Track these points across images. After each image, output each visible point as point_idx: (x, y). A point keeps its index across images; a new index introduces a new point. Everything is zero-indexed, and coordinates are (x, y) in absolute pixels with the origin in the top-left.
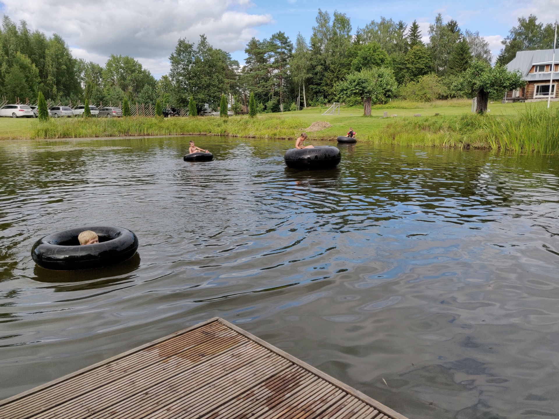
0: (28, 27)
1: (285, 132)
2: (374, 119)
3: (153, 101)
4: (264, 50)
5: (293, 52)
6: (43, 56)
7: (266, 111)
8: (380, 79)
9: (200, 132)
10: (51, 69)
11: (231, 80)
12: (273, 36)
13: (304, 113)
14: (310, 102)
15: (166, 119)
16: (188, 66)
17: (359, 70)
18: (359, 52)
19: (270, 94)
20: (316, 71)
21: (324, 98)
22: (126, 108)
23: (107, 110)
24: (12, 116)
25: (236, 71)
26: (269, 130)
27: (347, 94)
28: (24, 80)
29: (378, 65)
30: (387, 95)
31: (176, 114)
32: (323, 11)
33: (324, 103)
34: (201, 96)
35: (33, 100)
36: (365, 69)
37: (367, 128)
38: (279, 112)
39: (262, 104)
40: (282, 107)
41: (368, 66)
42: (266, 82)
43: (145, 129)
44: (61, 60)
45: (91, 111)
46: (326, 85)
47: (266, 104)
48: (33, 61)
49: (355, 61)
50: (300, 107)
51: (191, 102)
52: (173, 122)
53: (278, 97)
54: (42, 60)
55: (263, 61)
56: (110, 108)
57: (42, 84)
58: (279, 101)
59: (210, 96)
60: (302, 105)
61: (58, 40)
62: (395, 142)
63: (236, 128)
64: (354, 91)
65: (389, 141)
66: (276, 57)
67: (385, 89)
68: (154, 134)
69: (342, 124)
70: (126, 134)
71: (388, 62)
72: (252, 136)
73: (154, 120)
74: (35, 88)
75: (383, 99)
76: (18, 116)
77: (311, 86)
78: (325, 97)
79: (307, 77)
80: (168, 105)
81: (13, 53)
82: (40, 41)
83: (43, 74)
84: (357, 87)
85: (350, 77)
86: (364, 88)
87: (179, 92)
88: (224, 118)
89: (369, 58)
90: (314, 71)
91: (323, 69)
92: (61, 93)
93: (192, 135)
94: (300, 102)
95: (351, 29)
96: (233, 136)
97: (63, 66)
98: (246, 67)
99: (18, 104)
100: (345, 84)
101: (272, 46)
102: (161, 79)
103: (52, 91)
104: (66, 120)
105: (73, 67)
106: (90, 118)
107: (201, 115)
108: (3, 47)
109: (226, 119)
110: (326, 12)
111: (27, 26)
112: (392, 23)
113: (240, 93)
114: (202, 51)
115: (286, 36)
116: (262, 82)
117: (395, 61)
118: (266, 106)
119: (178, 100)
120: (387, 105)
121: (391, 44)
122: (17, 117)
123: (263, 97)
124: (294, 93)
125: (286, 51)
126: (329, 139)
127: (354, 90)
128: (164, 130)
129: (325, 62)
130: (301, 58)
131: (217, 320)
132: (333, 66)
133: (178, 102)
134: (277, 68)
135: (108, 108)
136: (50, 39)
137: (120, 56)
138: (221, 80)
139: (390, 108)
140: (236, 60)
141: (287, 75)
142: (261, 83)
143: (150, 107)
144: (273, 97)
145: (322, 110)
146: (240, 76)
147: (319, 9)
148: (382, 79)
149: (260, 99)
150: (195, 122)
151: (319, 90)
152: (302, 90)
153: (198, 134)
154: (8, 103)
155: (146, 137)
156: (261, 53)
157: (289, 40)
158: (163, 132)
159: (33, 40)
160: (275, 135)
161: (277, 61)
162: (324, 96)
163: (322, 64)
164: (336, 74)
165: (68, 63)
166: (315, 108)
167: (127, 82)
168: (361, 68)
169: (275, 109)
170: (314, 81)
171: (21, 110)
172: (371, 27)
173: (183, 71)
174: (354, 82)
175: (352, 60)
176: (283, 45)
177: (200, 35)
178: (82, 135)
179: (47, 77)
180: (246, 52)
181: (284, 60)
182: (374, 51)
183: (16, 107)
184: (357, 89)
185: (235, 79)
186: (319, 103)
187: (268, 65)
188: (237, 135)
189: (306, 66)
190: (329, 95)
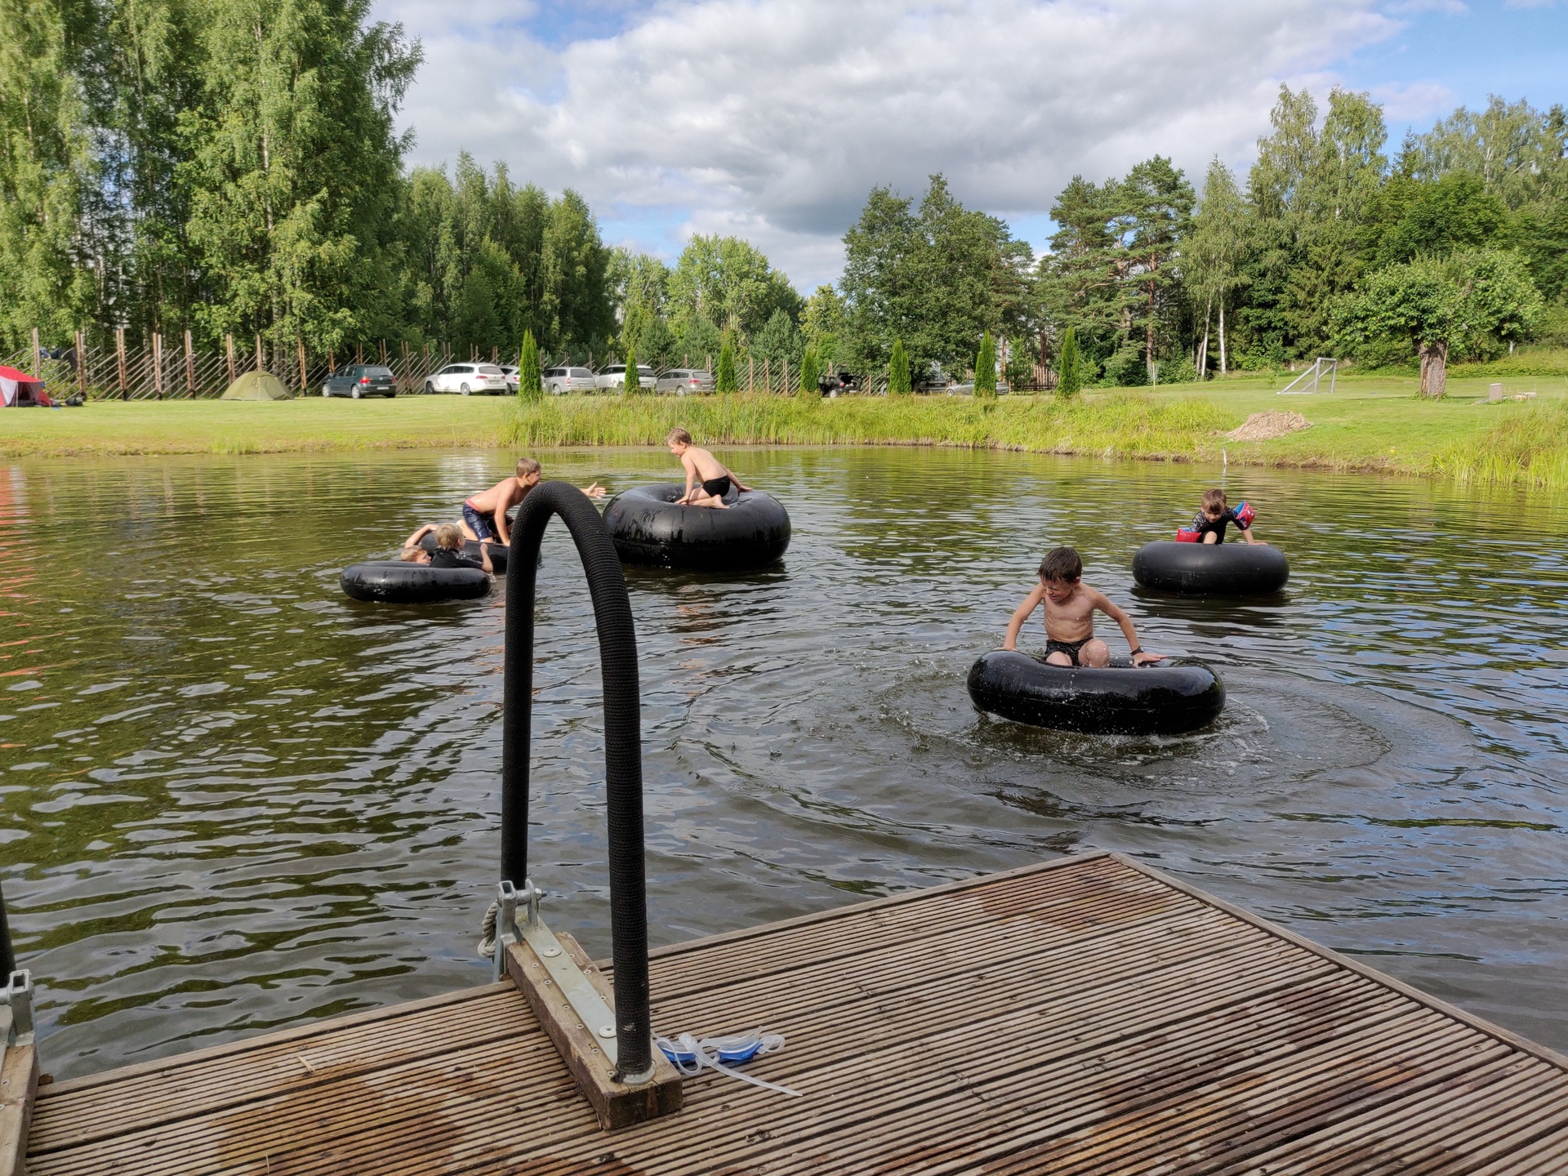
0: (511, 177)
1: (1165, 443)
2: (1453, 405)
3: (793, 355)
4: (1107, 210)
5: (1195, 213)
6: (536, 244)
7: (1102, 381)
8: (1482, 284)
9: (917, 436)
10: (553, 275)
11: (1008, 297)
12: (1135, 170)
13: (1219, 389)
14: (1239, 357)
15: (825, 401)
16: (893, 258)
17: (1405, 257)
18: (1407, 204)
19: (1118, 333)
20: (1262, 266)
21: (1284, 345)
22: (727, 371)
23: (677, 375)
24: (459, 390)
25: (1020, 270)
26: (1116, 435)
27: (1365, 329)
28: (492, 304)
29: (1474, 240)
30: (1503, 333)
31: (851, 388)
32: (1295, 91)
33: (1285, 361)
34: (920, 339)
35: (506, 353)
36: (1425, 255)
37: (1430, 431)
38: (1143, 383)
39: (1092, 362)
40: (1153, 368)
41: (1437, 245)
42: (1108, 300)
43: (773, 426)
44: (576, 253)
45: (641, 379)
46: (1292, 307)
47: (1104, 363)
48: (516, 256)
49: (1394, 233)
50: (1206, 372)
51: (897, 357)
52: (846, 410)
53: (1140, 345)
54: (533, 254)
55: (1104, 240)
56: (684, 371)
57: (530, 313)
58: (1142, 355)
59: (947, 341)
60: (1212, 364)
61: (575, 204)
62: (1531, 476)
63: (1019, 428)
64: (1392, 322)
65: (1506, 473)
66: (1142, 229)
67: (1499, 311)
68: (795, 441)
69: (1344, 421)
70: (723, 439)
71: (1509, 232)
72: (1064, 450)
73: (797, 403)
74: (514, 323)
75: (1484, 346)
76: (473, 390)
77: (1245, 311)
78: (1288, 342)
79: (1232, 285)
80: (831, 364)
81: (471, 240)
82: (535, 209)
83: (534, 289)
84: (1400, 310)
85: (1377, 280)
86: (1424, 311)
87: (861, 329)
88: (984, 401)
89: (1440, 223)
90: (1257, 266)
91: (1285, 260)
92: (569, 336)
93: (895, 444)
94: (1208, 357)
95: (1385, 136)
96: (1010, 450)
97: (578, 268)
98: (1052, 259)
99: (474, 361)
100: (1363, 302)
101: (1131, 197)
102: (816, 296)
103: (548, 329)
104: (581, 402)
105: (603, 269)
106: (636, 397)
107: (920, 391)
108: (454, 227)
109: (991, 401)
110: (1305, 95)
111: (508, 175)
112: (1528, 111)
113: (1030, 333)
114: (932, 218)
115: (1175, 167)
116: (1097, 303)
117: (1534, 228)
118: (1103, 369)
119: (859, 352)
120: (1498, 365)
121: (1521, 175)
122: (471, 394)
123: (1099, 345)
124: (1189, 330)
125: (1172, 212)
126: (1301, 464)
127: (1389, 318)
128: (821, 432)
129: (1294, 239)
130: (1217, 229)
131: (1107, 856)
132: (1318, 250)
133: (861, 357)
134: (1144, 260)
135: (679, 370)
136: (557, 205)
137: (716, 237)
138: (981, 295)
139: (1509, 373)
140: (1023, 240)
141: (1172, 278)
142: (1091, 304)
143: (786, 369)
144: (1125, 342)
145: (1278, 379)
146: (1030, 285)
147: (1283, 86)
148: (1490, 282)
149: (1087, 347)
150: (905, 411)
151: (1270, 323)
152: (1216, 321)
153: (912, 441)
154: (454, 361)
155: (773, 448)
156: (1098, 219)
157: (1182, 180)
158: (818, 437)
159: (519, 206)
160: (1133, 446)
161: (1141, 241)
162: (1286, 337)
163: (1281, 247)
164: (1326, 273)
165: (593, 260)
166: (1254, 373)
167: (728, 304)
168: (1412, 253)
169: (1134, 375)
170: (1256, 295)
171: (481, 377)
172: (1451, 129)
173: (876, 273)
174: (1393, 293)
175: (1382, 231)
176: (1165, 196)
177: (931, 177)
178: (615, 439)
179: (541, 296)
180: (1052, 219)
181: (1165, 237)
182: (1461, 201)
183: (470, 370)
184: (1400, 315)
185: (1017, 294)
186: (1268, 361)
187: (1116, 253)
188: (1020, 447)
189: (1231, 253)
190: (1300, 335)
